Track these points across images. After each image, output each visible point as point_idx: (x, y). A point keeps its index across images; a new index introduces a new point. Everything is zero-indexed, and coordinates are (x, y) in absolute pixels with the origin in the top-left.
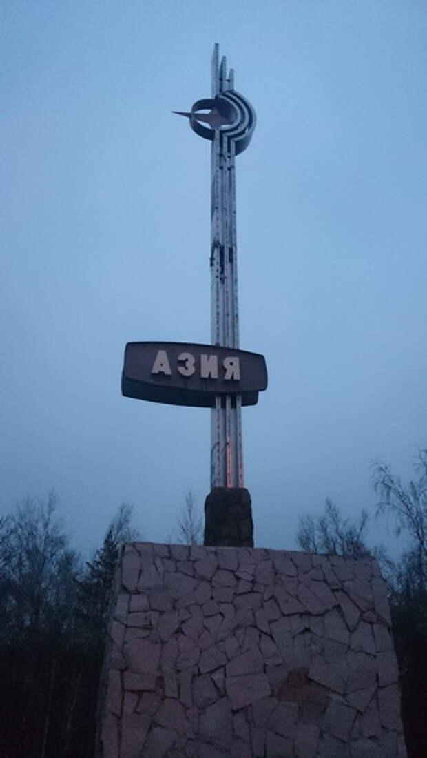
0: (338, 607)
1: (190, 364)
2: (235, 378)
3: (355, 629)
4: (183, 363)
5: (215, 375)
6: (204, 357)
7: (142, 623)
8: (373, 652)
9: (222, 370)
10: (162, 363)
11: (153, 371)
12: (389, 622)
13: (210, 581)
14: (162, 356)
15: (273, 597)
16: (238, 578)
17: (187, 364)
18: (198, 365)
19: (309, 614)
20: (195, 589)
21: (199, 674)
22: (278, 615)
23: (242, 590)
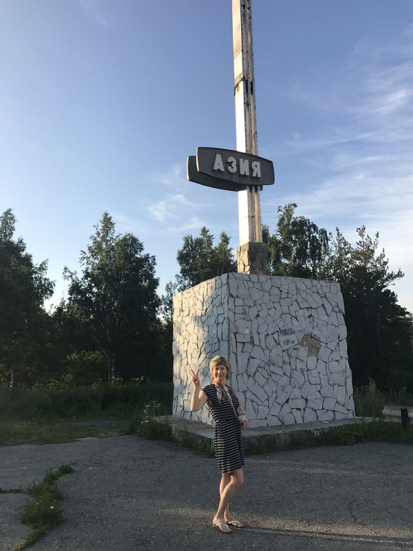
0: (323, 305)
1: (234, 165)
2: (258, 176)
3: (330, 315)
4: (230, 164)
5: (247, 173)
6: (241, 160)
7: (241, 312)
8: (337, 325)
9: (251, 170)
10: (219, 164)
11: (215, 169)
12: (344, 312)
13: (269, 292)
14: (219, 158)
15: (296, 300)
16: (281, 291)
18: (238, 166)
19: (311, 308)
20: (263, 296)
21: (268, 335)
22: (299, 308)
23: (283, 297)
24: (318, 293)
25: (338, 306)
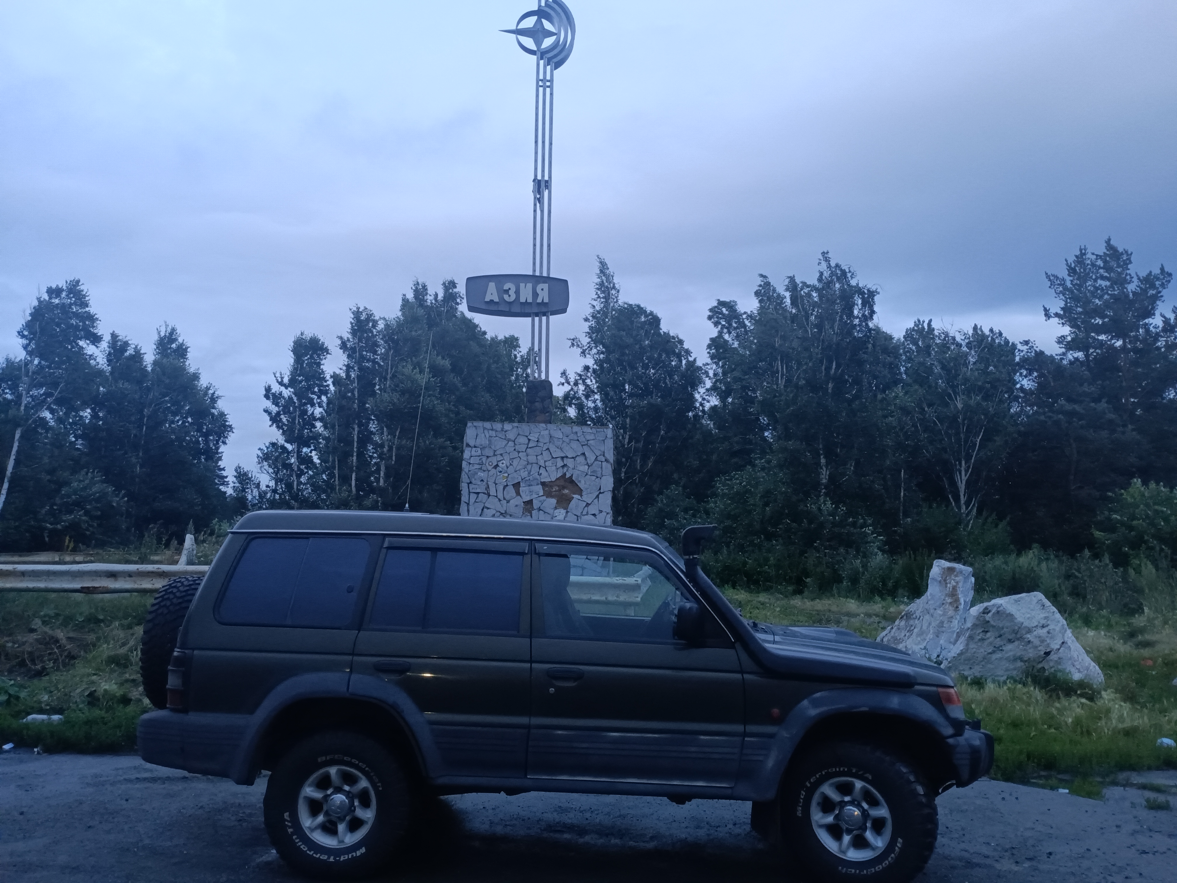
0: (584, 454)
1: (512, 292)
2: (545, 301)
3: (592, 465)
4: (507, 291)
5: (530, 300)
6: (522, 285)
7: (478, 462)
9: (535, 295)
10: (492, 293)
11: (486, 300)
12: (612, 461)
13: (514, 441)
15: (548, 449)
16: (529, 440)
17: (510, 292)
18: (517, 292)
19: (567, 457)
20: (506, 446)
21: (507, 485)
22: (550, 458)
23: (530, 446)
24: (578, 440)
25: (604, 455)
